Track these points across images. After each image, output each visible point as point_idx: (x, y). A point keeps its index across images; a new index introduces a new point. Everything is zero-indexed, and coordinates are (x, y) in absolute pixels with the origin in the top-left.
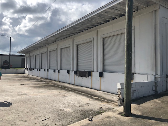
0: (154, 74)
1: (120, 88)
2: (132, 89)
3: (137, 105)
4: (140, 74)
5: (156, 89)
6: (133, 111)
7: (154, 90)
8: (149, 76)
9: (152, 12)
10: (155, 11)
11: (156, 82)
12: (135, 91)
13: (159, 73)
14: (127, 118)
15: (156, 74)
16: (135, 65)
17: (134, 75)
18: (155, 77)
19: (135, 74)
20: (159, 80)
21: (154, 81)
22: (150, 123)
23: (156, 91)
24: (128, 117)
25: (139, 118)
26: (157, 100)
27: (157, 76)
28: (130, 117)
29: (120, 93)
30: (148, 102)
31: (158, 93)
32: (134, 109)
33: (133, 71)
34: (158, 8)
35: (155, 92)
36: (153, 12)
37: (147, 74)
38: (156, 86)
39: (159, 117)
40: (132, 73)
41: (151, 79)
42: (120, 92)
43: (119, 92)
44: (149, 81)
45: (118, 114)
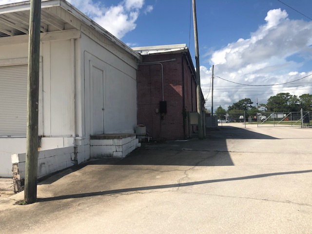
0: (74, 135)
1: (18, 162)
2: (39, 162)
3: (46, 186)
4: (52, 136)
5: (75, 157)
6: (40, 195)
7: (73, 159)
8: (66, 139)
9: (70, 40)
10: (75, 40)
11: (75, 148)
12: (44, 163)
13: (80, 133)
14: (30, 205)
15: (77, 136)
16: (43, 122)
17: (43, 138)
18: (75, 140)
19: (44, 136)
20: (80, 143)
21: (73, 145)
22: (65, 203)
23: (76, 160)
24: (33, 204)
25: (49, 202)
26: (77, 173)
27: (77, 138)
28: (35, 203)
29: (16, 171)
30: (64, 177)
31: (78, 163)
32: (42, 191)
33: (40, 133)
34: (79, 36)
35: (74, 162)
36: (72, 41)
37: (63, 137)
38: (76, 153)
39: (78, 193)
40: (39, 137)
41: (69, 143)
42: (18, 169)
43: (14, 170)
44: (66, 146)
45: (14, 204)
